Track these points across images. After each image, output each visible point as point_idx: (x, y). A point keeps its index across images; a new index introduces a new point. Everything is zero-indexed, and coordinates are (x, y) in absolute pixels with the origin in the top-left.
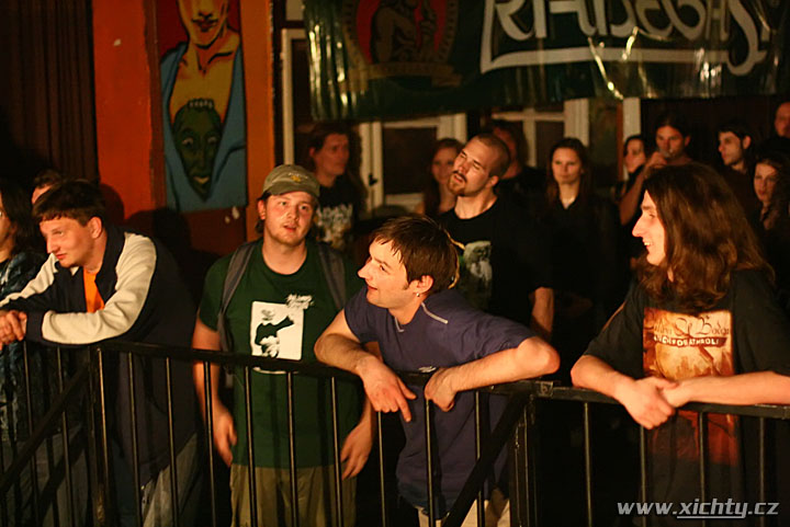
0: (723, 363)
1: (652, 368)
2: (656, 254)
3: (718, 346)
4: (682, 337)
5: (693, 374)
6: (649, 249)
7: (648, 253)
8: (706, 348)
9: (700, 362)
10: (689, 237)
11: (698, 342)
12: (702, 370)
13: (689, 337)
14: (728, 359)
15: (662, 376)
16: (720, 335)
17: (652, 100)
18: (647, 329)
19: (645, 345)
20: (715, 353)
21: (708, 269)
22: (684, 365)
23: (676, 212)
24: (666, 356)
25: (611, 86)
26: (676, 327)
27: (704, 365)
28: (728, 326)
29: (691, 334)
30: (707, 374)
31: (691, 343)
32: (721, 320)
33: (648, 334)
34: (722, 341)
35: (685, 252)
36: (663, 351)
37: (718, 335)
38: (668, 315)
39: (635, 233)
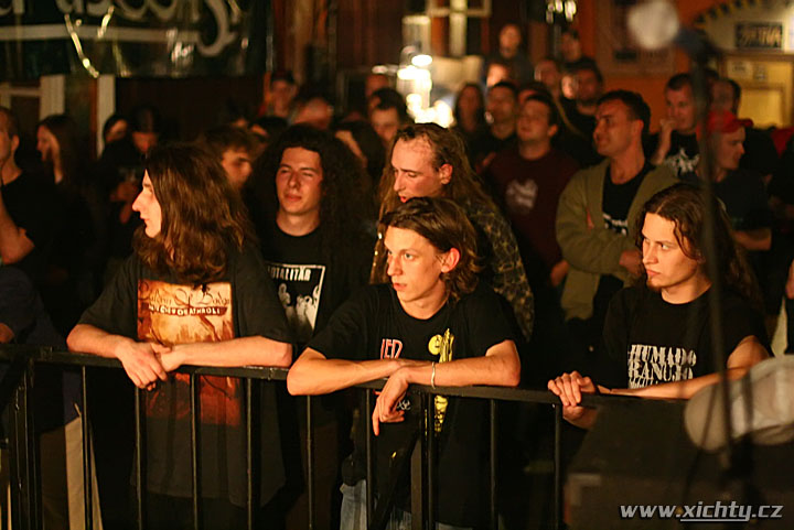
0: (224, 332)
1: (148, 336)
2: (153, 228)
3: (219, 315)
4: (183, 307)
5: (194, 340)
6: (147, 222)
7: (146, 226)
8: (208, 318)
9: (201, 330)
10: (187, 215)
11: (199, 311)
12: (202, 338)
13: (189, 307)
14: (229, 328)
15: (159, 342)
16: (222, 305)
17: (126, 79)
18: (142, 299)
19: (139, 315)
20: (216, 321)
21: (205, 244)
22: (184, 333)
23: (174, 193)
24: (164, 324)
25: (86, 63)
26: (176, 297)
27: (204, 332)
28: (229, 297)
29: (192, 304)
30: (208, 340)
31: (191, 311)
32: (222, 292)
33: (143, 304)
34: (223, 310)
35: (184, 229)
36: (162, 320)
37: (218, 305)
38: (167, 287)
39: (135, 207)
